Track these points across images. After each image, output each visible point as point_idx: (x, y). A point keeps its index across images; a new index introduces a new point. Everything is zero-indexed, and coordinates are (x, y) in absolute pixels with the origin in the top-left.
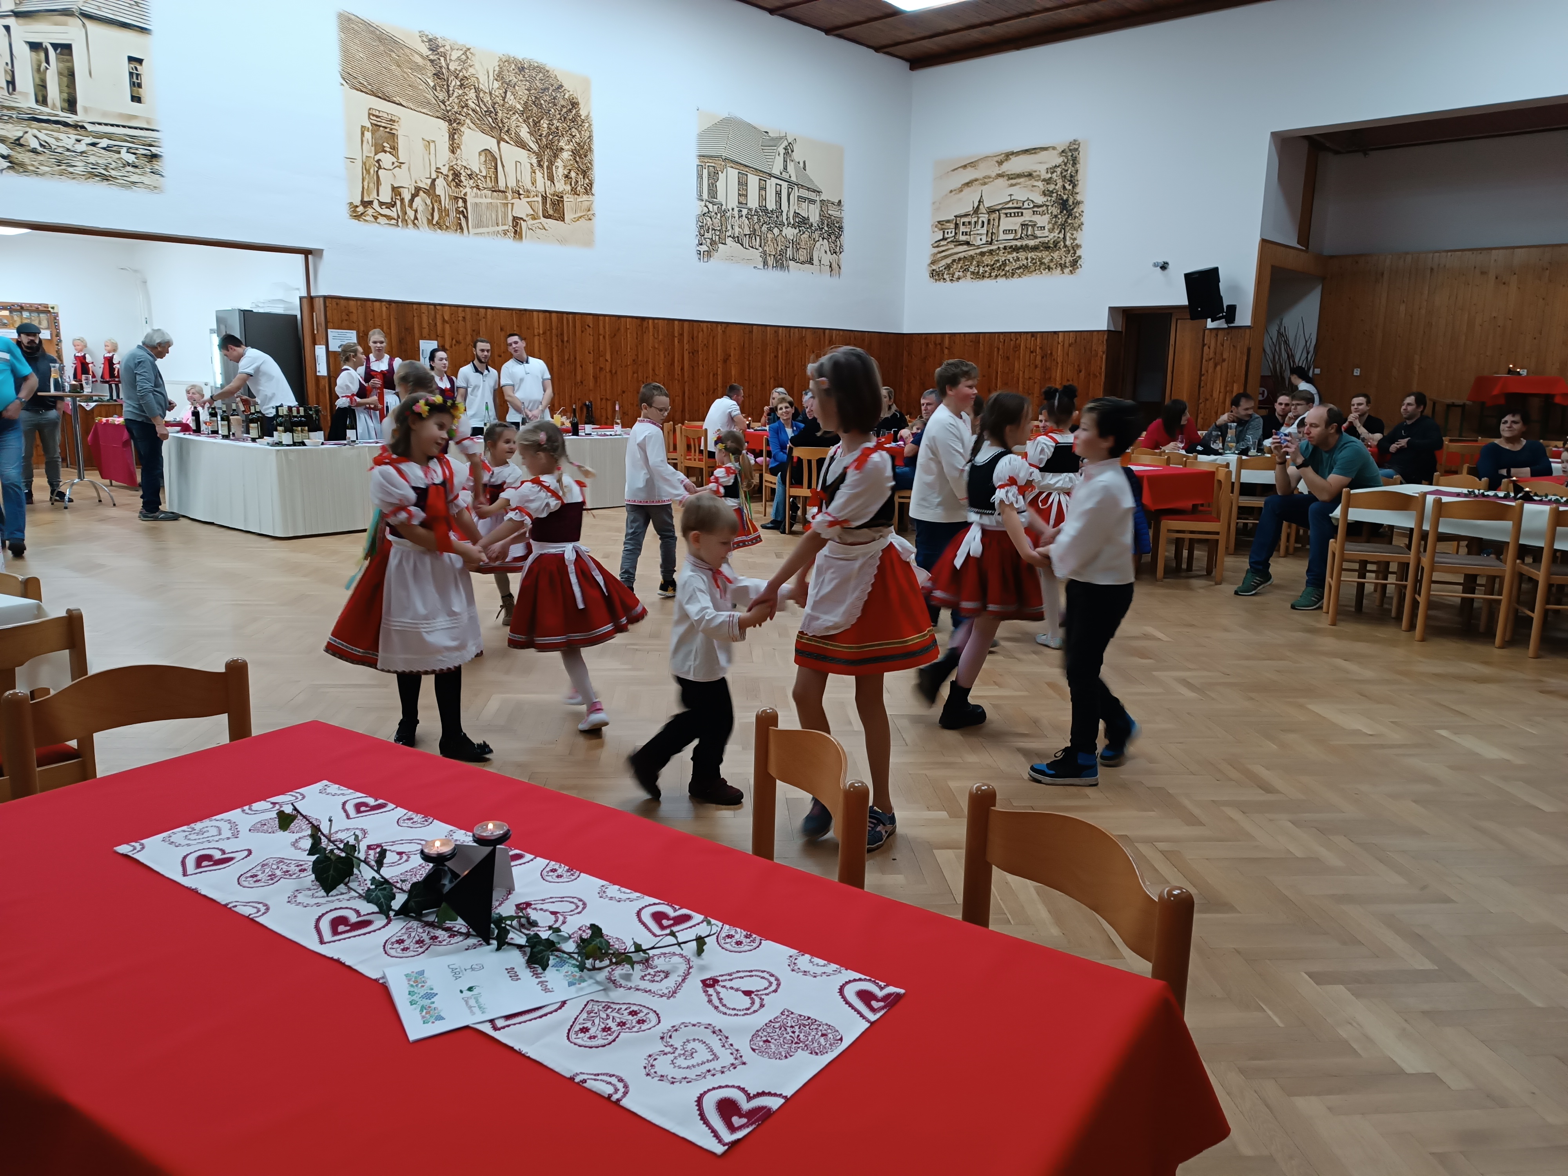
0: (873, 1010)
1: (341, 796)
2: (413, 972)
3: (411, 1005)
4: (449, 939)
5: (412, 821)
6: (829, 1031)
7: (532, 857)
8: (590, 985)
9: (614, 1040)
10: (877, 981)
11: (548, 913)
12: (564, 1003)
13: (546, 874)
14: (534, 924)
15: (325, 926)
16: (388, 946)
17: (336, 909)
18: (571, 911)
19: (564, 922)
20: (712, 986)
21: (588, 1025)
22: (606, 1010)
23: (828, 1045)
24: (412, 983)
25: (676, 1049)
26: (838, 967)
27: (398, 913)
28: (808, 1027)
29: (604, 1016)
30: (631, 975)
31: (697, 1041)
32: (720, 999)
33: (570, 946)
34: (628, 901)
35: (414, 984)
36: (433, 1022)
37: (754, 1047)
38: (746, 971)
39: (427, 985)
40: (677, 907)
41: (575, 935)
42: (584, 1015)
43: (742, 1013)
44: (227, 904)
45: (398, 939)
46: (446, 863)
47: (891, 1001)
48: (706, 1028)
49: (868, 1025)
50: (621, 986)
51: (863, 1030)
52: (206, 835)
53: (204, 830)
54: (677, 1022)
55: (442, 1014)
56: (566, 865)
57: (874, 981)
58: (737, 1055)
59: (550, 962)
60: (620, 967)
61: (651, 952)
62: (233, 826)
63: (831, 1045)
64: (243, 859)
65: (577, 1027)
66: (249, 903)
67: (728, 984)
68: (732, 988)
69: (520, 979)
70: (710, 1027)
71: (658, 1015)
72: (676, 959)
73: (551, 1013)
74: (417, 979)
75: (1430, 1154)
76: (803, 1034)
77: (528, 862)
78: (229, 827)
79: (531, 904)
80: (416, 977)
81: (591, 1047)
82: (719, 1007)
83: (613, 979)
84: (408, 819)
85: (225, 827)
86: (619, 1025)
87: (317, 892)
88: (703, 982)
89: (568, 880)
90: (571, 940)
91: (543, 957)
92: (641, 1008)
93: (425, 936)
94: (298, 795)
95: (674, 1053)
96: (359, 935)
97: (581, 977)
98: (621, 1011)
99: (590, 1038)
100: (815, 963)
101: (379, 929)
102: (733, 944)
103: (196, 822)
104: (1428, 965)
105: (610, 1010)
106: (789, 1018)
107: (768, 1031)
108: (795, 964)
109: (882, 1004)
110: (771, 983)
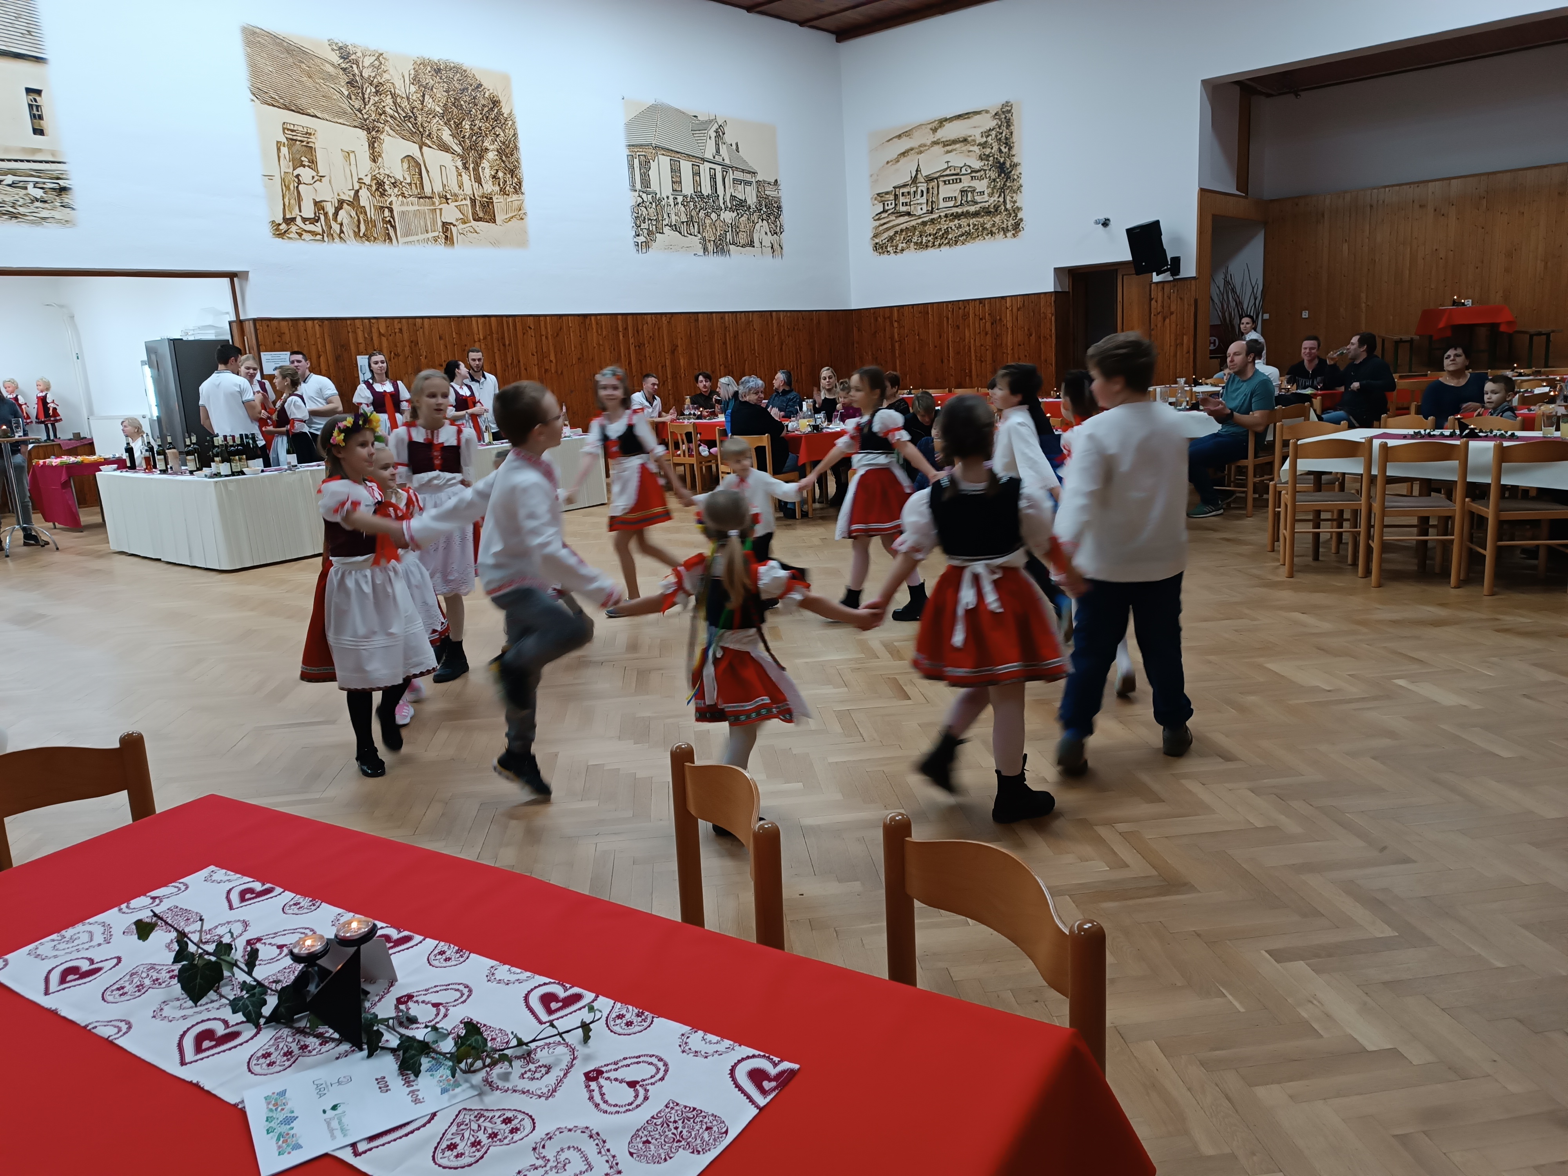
0: (764, 1092)
1: (227, 882)
2: (274, 1093)
3: (268, 1133)
4: (319, 1047)
5: (298, 906)
6: (715, 1123)
7: (422, 937)
8: (464, 1091)
9: (482, 1157)
10: (771, 1057)
11: (430, 1005)
12: (434, 1115)
13: (433, 958)
14: (413, 1020)
15: (189, 1043)
16: (254, 1062)
17: (203, 1021)
18: (455, 1001)
19: (445, 1016)
20: (595, 1079)
21: (457, 1140)
22: (477, 1120)
23: (711, 1141)
24: (271, 1106)
25: (549, 1160)
26: (732, 1043)
27: (269, 1020)
28: (692, 1120)
29: (474, 1126)
30: (510, 1073)
31: (572, 1149)
32: (602, 1095)
33: (448, 1046)
34: (517, 983)
35: (274, 1108)
36: (289, 1153)
37: (632, 1151)
38: (634, 1057)
39: (287, 1107)
40: (568, 986)
41: (456, 1030)
42: (454, 1129)
43: (624, 1109)
44: (87, 1026)
45: (264, 1052)
46: (318, 962)
47: (785, 1079)
48: (582, 1132)
49: (756, 1111)
50: (497, 1088)
51: (750, 1118)
52: (76, 943)
53: (75, 937)
54: (551, 1128)
55: (300, 1142)
56: (455, 945)
57: (769, 1057)
58: (613, 1163)
59: (421, 1068)
60: (500, 1065)
61: (533, 1046)
62: (107, 928)
63: (715, 1140)
64: (111, 969)
65: (444, 1145)
66: (111, 1021)
67: (613, 1075)
68: (616, 1080)
69: (390, 1090)
70: (587, 1131)
71: (533, 1120)
72: (561, 1049)
73: (418, 1129)
74: (277, 1101)
75: (1395, 1136)
76: (686, 1129)
77: (417, 945)
78: (102, 931)
79: (413, 997)
80: (276, 1099)
81: (456, 1168)
82: (600, 1103)
83: (490, 1080)
84: (295, 904)
85: (98, 931)
86: (490, 1136)
87: (185, 1002)
88: (587, 1075)
89: (455, 963)
90: (451, 1036)
91: (414, 1063)
92: (516, 1114)
93: (294, 1047)
94: (181, 886)
95: (545, 1166)
96: (224, 1051)
97: (455, 1082)
98: (494, 1120)
99: (457, 1156)
100: (707, 1041)
101: (247, 1041)
102: (623, 1025)
103: (68, 928)
104: (1389, 932)
105: (482, 1119)
106: (673, 1111)
107: (649, 1129)
108: (686, 1043)
109: (774, 1084)
110: (658, 1070)
